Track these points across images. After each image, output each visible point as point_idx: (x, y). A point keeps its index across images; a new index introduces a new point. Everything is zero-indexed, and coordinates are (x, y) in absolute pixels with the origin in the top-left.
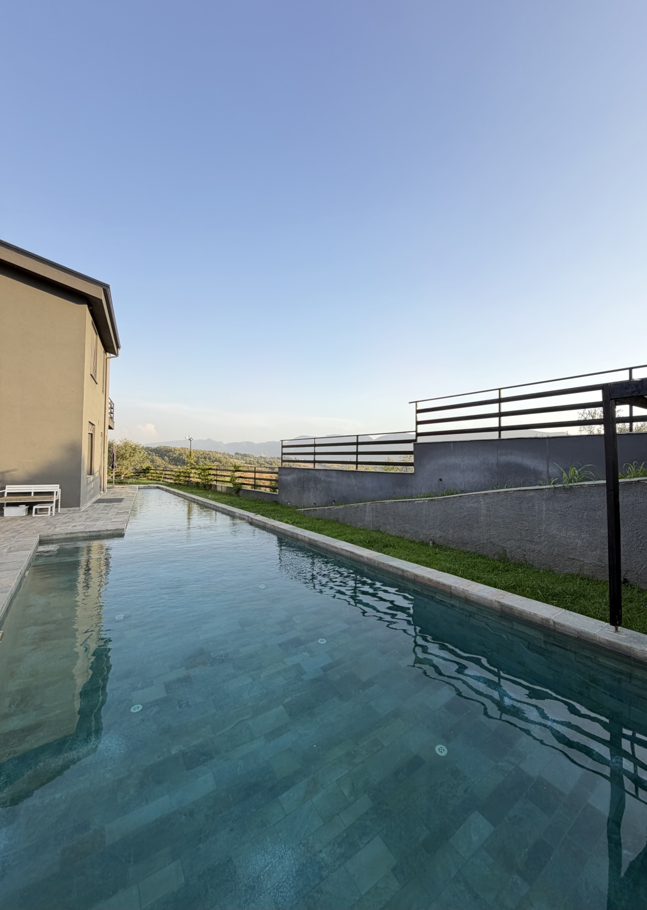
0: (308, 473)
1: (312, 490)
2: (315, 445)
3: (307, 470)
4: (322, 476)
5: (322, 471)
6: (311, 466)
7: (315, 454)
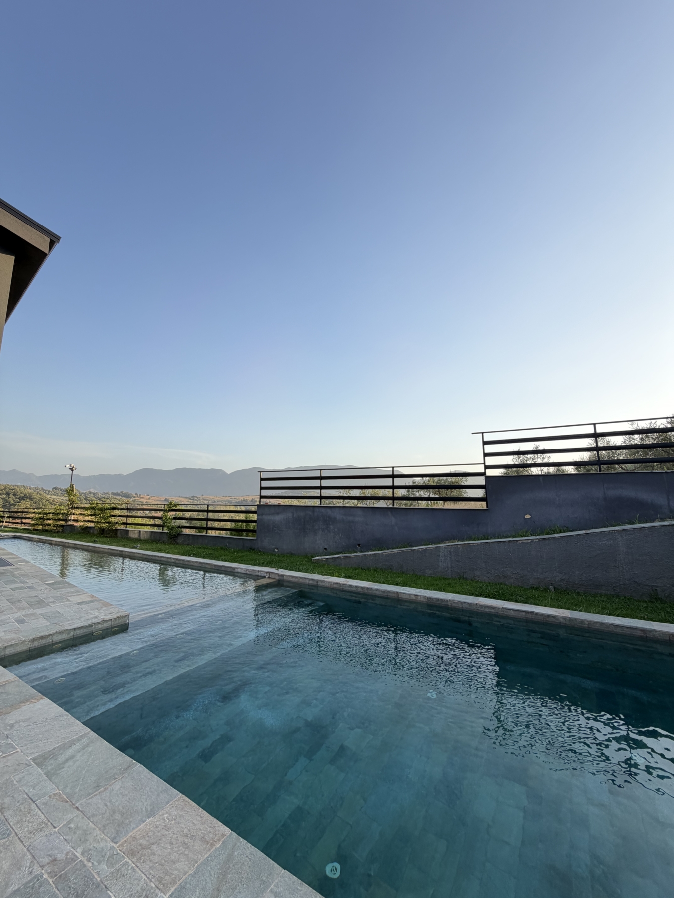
0: (313, 512)
1: (320, 532)
2: (321, 478)
3: (311, 508)
4: (338, 515)
5: (337, 509)
6: (316, 503)
7: (321, 488)
